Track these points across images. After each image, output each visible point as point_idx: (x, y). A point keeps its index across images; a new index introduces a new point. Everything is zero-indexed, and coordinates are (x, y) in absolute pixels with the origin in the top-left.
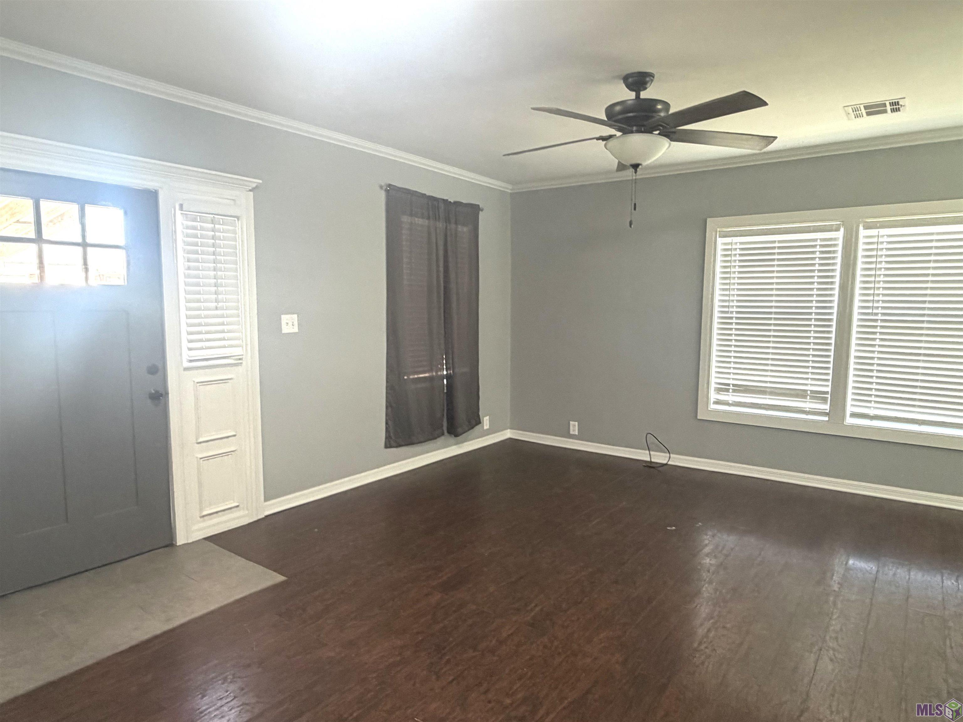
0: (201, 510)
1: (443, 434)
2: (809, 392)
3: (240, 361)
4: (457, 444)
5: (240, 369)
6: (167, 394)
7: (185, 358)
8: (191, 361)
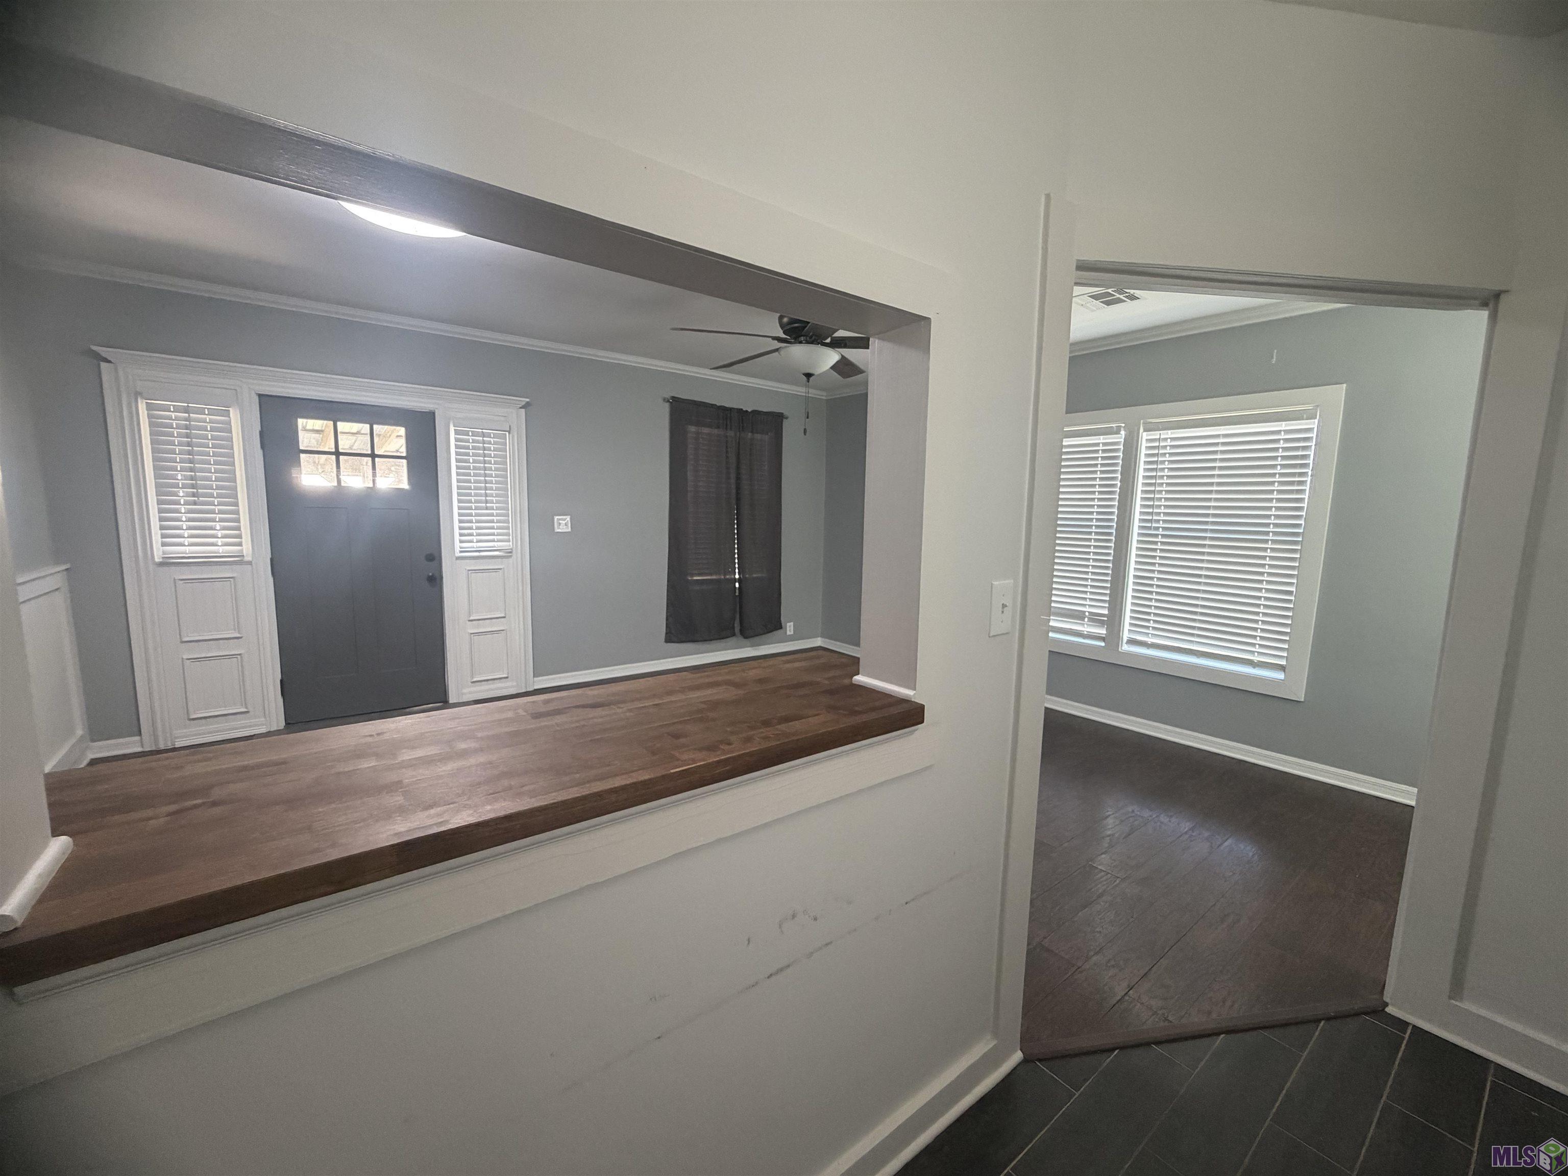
0: (472, 677)
1: (734, 635)
2: (1087, 614)
3: (510, 554)
4: (752, 646)
5: (511, 560)
6: (442, 578)
7: (457, 549)
8: (461, 552)
